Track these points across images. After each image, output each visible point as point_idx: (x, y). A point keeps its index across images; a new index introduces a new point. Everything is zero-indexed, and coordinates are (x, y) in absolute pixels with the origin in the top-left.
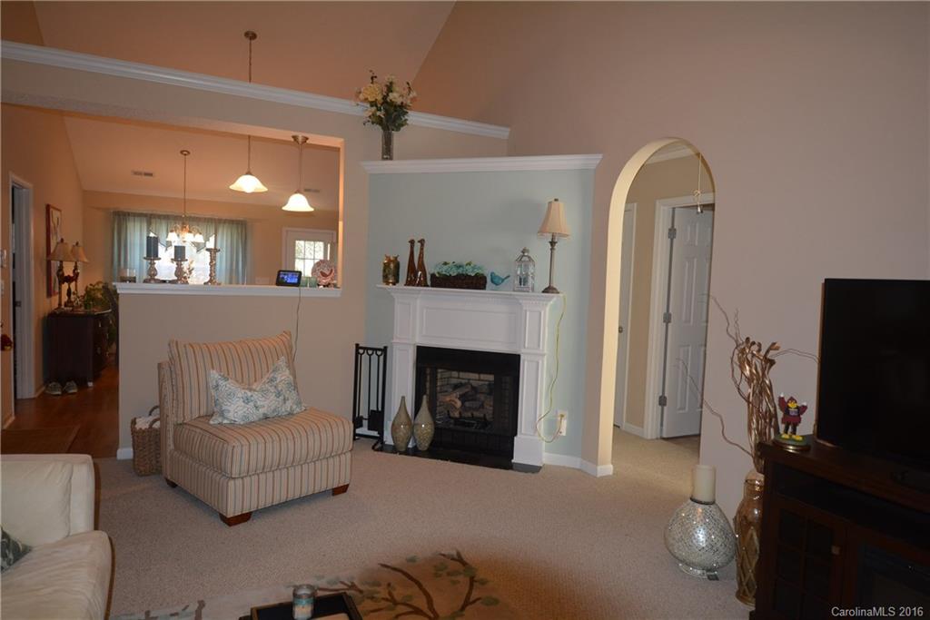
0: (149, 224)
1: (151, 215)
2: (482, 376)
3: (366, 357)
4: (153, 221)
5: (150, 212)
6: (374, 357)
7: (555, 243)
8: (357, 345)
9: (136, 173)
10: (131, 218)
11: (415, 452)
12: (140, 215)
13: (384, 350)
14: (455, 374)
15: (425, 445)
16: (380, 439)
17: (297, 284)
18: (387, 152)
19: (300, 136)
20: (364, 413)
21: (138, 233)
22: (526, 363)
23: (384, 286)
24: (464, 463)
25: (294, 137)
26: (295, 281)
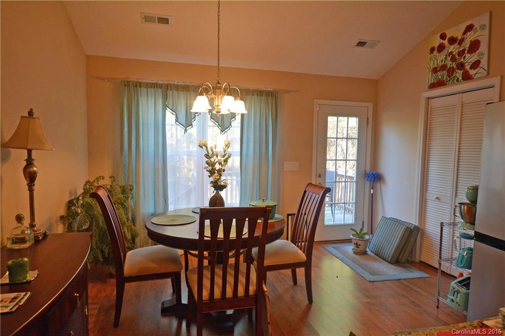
0: (165, 97)
1: (167, 85)
4: (170, 93)
5: (166, 82)
9: (148, 19)
10: (144, 90)
12: (155, 86)
21: (151, 109)
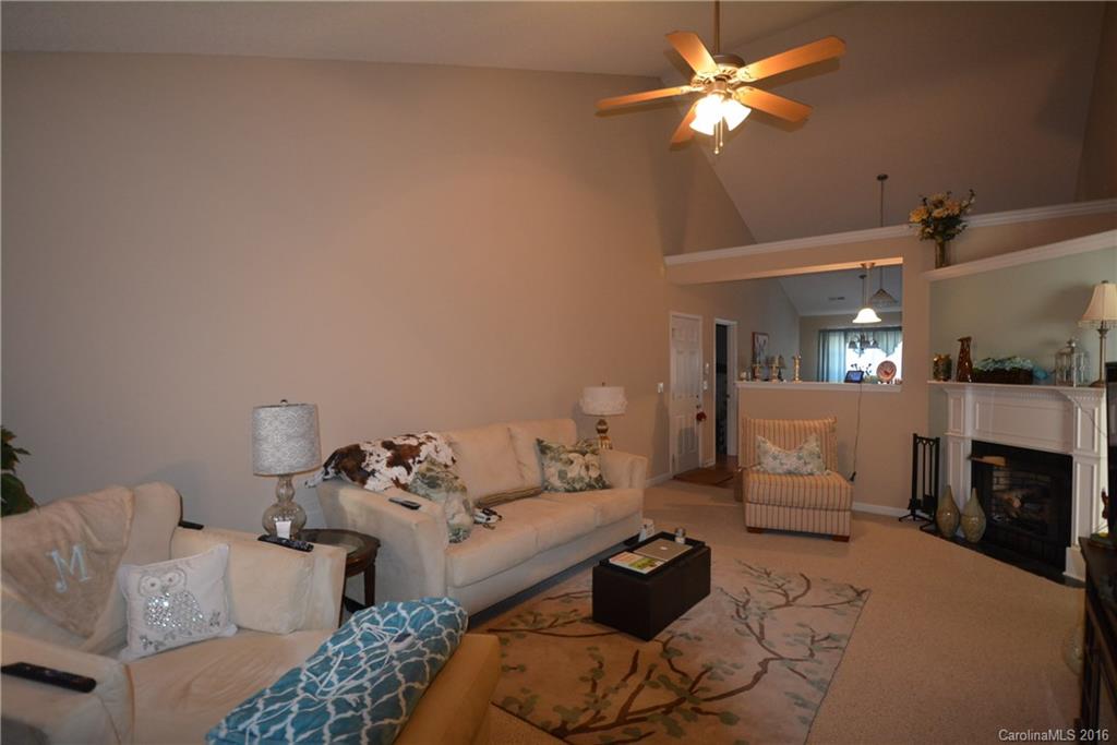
0: (846, 337)
2: (1040, 477)
3: (920, 446)
4: (850, 334)
6: (927, 446)
7: (1106, 331)
8: (915, 436)
10: (832, 333)
11: (965, 543)
13: (937, 441)
14: (1032, 476)
15: (975, 537)
16: (934, 521)
17: (859, 382)
18: (943, 260)
19: (868, 263)
20: (920, 496)
21: (837, 345)
22: (1079, 466)
23: (935, 382)
24: (1013, 564)
25: (863, 265)
26: (858, 378)
